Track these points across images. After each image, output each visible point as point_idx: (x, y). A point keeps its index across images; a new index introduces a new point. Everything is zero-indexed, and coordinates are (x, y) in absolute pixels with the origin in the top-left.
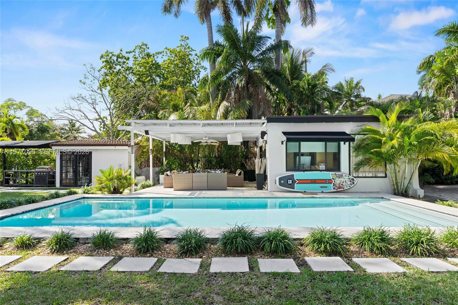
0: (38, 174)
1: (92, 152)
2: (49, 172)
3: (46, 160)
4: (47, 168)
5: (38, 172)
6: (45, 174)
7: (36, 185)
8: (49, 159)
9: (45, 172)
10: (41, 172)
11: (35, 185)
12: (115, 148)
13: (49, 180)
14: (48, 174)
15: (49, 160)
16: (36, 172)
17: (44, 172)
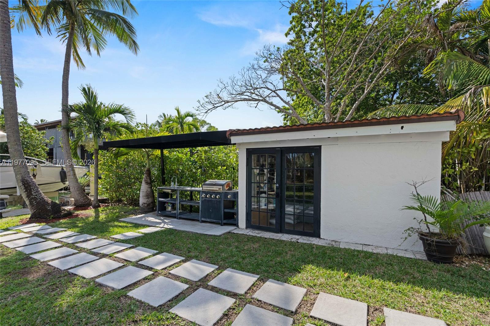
0: (206, 197)
1: (320, 146)
2: (226, 194)
3: (220, 167)
4: (222, 185)
5: (206, 193)
6: (219, 198)
7: (203, 219)
8: (224, 166)
9: (219, 193)
10: (211, 193)
11: (201, 218)
12: (402, 132)
13: (226, 210)
14: (223, 197)
15: (225, 168)
16: (203, 192)
17: (216, 193)
